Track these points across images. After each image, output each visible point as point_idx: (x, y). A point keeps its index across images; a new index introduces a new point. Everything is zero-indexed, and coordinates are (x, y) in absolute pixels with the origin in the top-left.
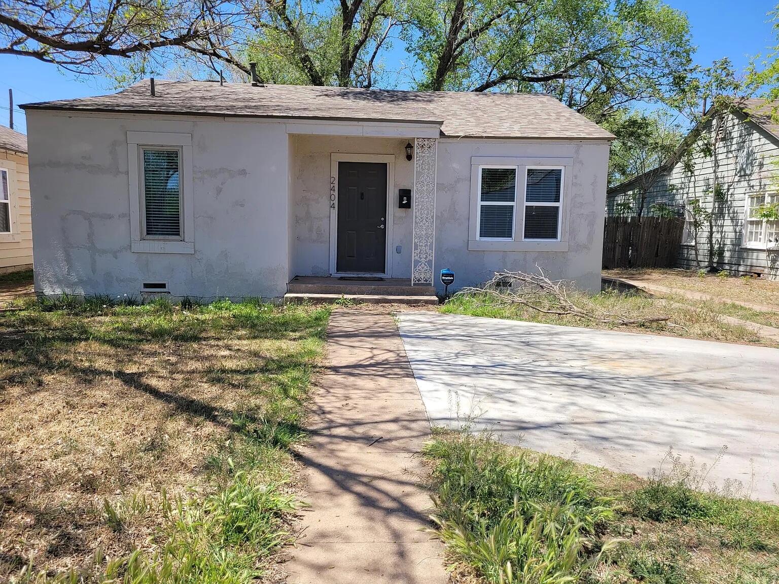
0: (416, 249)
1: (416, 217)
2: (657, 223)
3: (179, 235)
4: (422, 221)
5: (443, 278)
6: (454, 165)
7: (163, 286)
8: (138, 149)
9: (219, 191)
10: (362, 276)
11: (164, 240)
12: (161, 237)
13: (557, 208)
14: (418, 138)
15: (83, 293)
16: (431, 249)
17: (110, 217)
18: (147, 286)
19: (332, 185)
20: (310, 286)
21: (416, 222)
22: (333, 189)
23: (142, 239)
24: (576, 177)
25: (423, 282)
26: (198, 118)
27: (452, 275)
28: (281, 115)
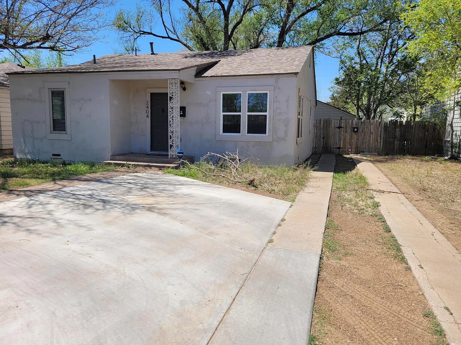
0: (170, 138)
1: (170, 121)
2: (425, 125)
3: (65, 131)
4: (173, 124)
5: (178, 154)
6: (207, 93)
7: (59, 155)
8: (49, 91)
9: (81, 109)
10: (162, 153)
11: (59, 133)
12: (58, 132)
13: (266, 116)
14: (169, 79)
15: (30, 158)
16: (178, 139)
17: (39, 122)
18: (54, 155)
19: (147, 105)
20: (121, 157)
21: (170, 125)
22: (147, 107)
23: (51, 133)
24: (276, 97)
25: (174, 157)
26: (72, 74)
27: (183, 153)
28: (108, 70)
